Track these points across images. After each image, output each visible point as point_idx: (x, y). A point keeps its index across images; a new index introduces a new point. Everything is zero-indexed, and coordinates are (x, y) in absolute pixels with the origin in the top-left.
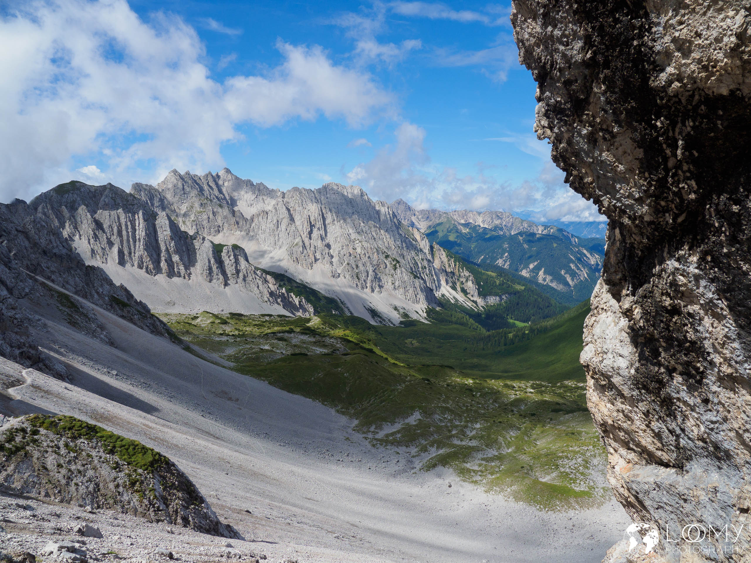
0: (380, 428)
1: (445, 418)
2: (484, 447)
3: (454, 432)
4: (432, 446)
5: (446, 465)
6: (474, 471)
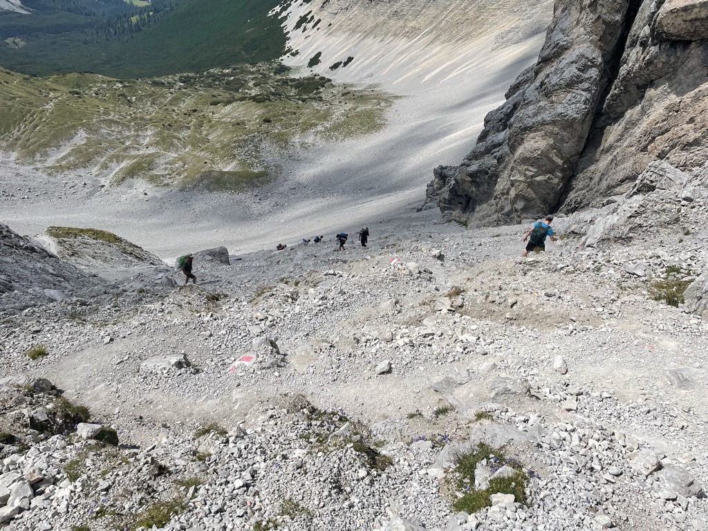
0: (46, 154)
1: (112, 131)
2: (162, 152)
3: (128, 143)
4: (111, 161)
5: (133, 176)
6: (163, 176)
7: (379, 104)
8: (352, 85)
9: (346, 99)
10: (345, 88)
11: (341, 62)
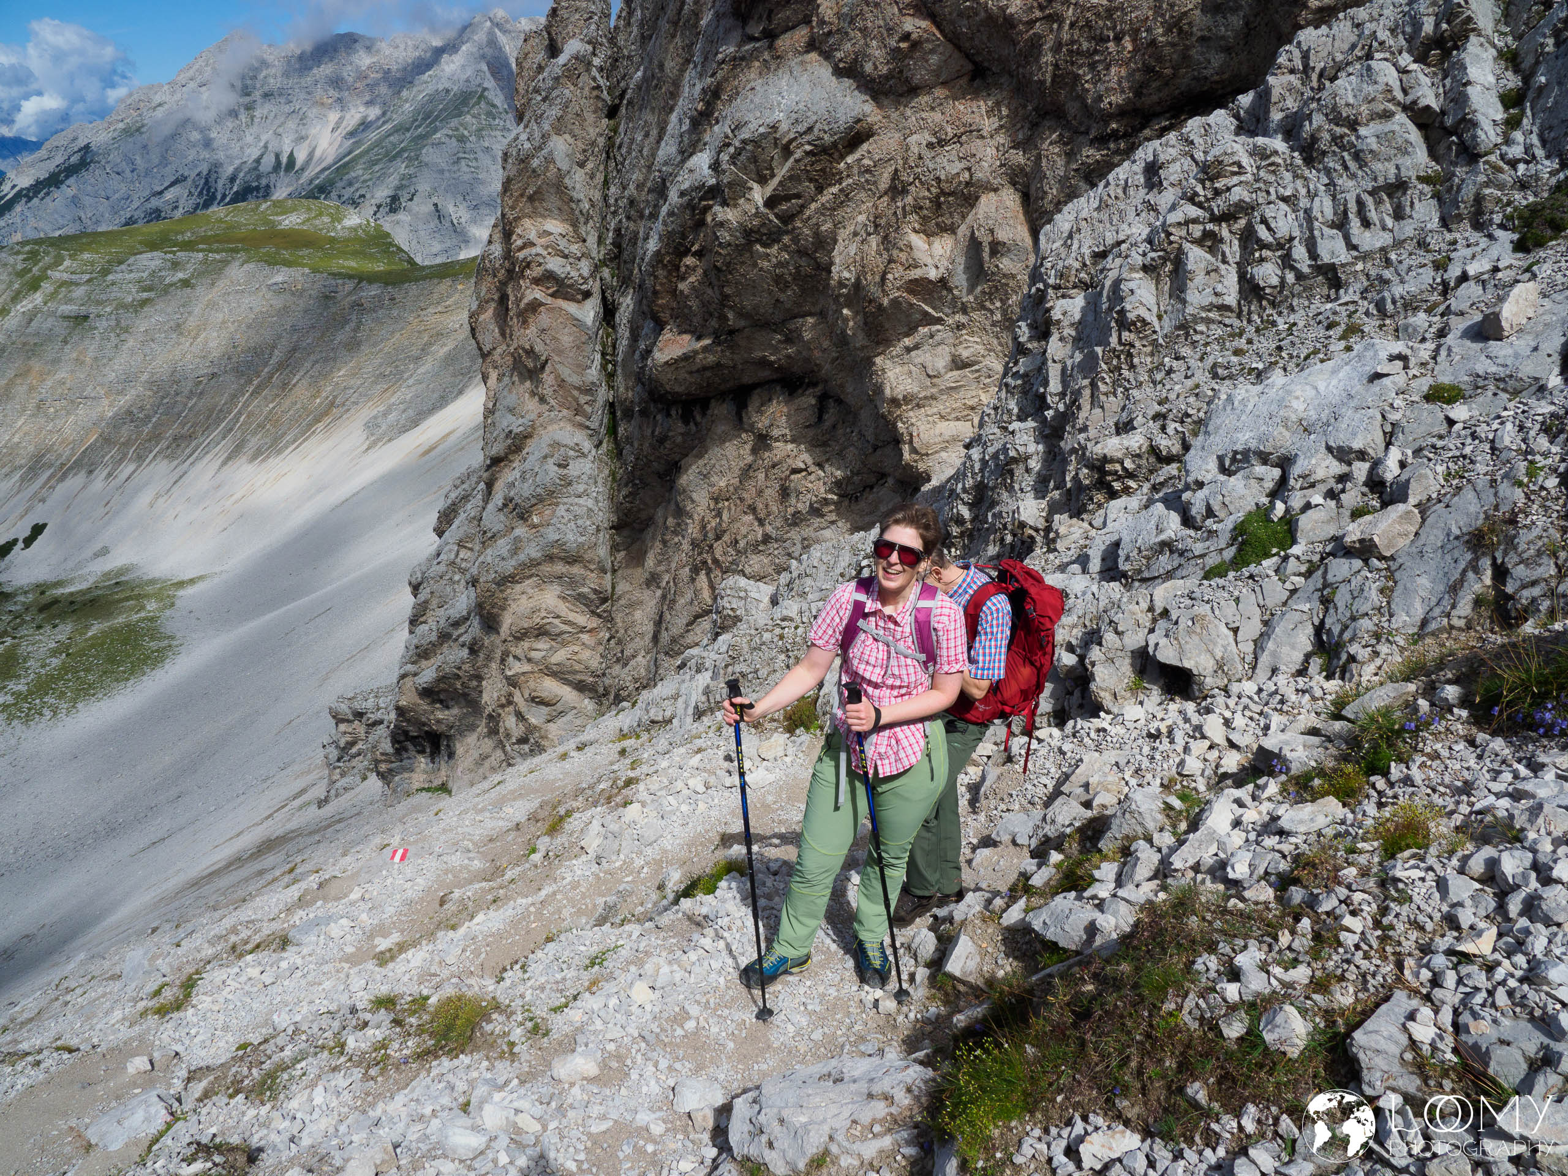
7: (143, 608)
8: (59, 584)
9: (54, 617)
10: (43, 593)
11: (15, 541)
